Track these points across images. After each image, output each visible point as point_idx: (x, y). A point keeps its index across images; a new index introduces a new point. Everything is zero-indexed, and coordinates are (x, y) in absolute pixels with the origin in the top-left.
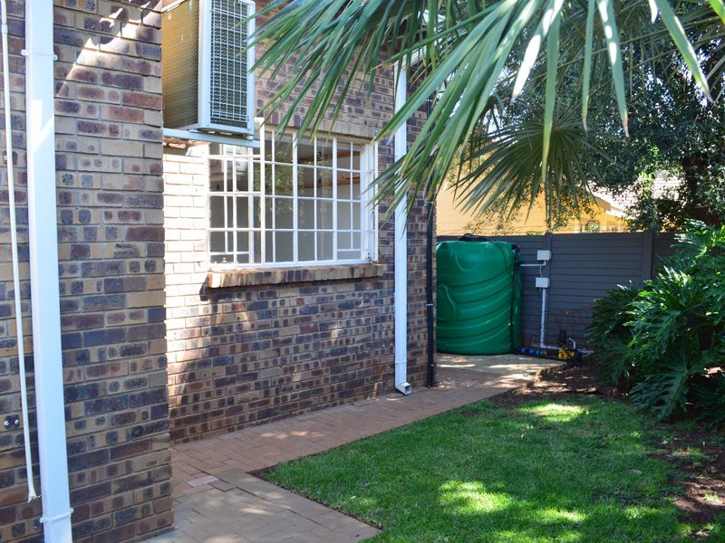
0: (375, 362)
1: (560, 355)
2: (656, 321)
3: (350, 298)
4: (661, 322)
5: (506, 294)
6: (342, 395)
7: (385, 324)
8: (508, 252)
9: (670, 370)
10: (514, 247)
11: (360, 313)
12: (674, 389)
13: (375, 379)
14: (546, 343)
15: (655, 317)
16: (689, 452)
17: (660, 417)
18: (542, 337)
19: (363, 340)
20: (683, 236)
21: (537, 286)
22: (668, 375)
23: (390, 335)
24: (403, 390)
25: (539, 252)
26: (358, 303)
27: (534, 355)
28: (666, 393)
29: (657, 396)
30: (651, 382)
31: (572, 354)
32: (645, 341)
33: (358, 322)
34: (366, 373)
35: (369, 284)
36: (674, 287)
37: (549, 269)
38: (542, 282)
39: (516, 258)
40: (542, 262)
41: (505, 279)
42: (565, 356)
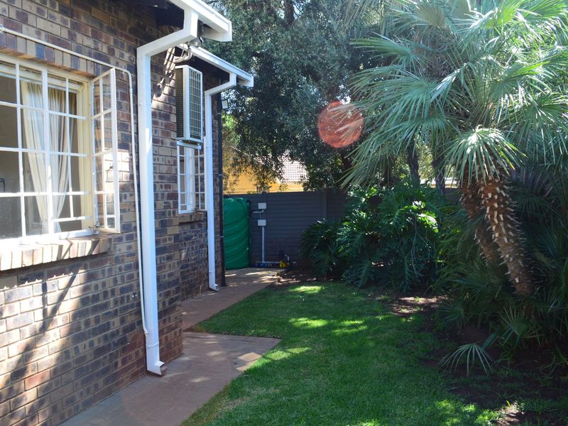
0: (200, 272)
1: (281, 266)
2: (352, 238)
3: (188, 234)
4: (355, 237)
5: (245, 230)
6: (188, 293)
7: (203, 249)
8: (245, 205)
9: (361, 262)
10: (248, 201)
11: (193, 243)
12: (364, 271)
13: (200, 282)
14: (266, 260)
15: (352, 235)
16: (383, 297)
17: (359, 286)
18: (263, 257)
19: (195, 259)
20: (352, 193)
21: (259, 225)
22: (360, 264)
23: (206, 256)
24: (215, 289)
25: (259, 204)
26: (192, 237)
27: (261, 267)
28: (360, 274)
29: (356, 276)
30: (353, 269)
31: (288, 264)
32: (347, 248)
33: (193, 248)
34: (196, 279)
35: (196, 225)
36: (360, 218)
37: (265, 214)
38: (262, 223)
39: (249, 208)
40: (261, 210)
41: (244, 221)
42: (284, 265)
